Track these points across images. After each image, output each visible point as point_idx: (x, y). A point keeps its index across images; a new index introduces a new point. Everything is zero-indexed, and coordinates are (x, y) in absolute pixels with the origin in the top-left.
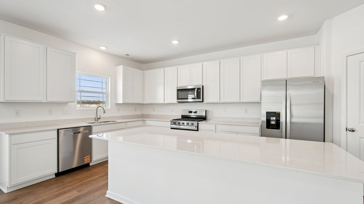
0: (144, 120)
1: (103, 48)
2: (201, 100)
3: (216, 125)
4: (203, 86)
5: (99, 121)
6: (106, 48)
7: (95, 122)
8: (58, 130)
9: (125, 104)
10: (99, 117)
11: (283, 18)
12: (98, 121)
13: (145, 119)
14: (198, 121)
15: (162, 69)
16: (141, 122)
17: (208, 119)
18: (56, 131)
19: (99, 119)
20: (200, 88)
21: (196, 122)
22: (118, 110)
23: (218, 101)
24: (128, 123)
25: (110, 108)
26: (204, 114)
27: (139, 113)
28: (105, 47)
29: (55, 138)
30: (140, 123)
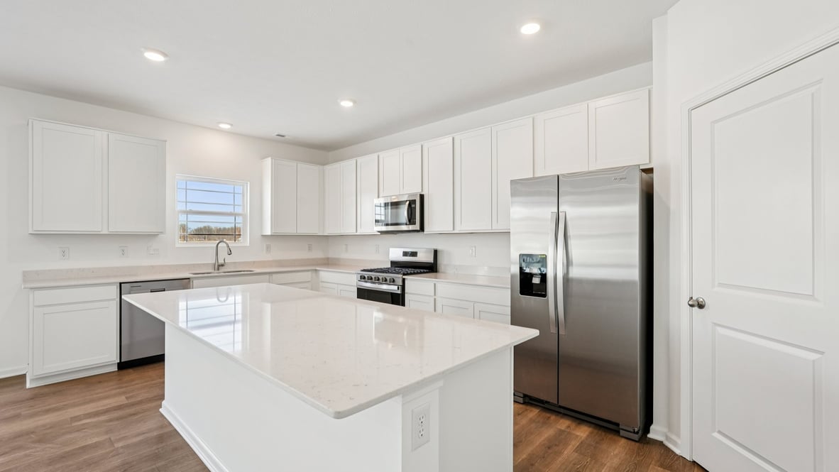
0: (316, 270)
1: (225, 126)
2: (417, 227)
3: (435, 284)
4: (422, 197)
5: (222, 269)
6: (232, 125)
7: (213, 271)
8: (121, 284)
9: (274, 237)
10: (221, 261)
11: (530, 29)
12: (218, 269)
13: (317, 268)
14: (404, 274)
15: (353, 162)
16: (309, 273)
17: (440, 271)
18: (115, 287)
19: (222, 265)
20: (415, 200)
21: (401, 276)
22: (268, 248)
23: (449, 229)
24: (274, 276)
25: (248, 245)
26: (431, 260)
27: (317, 254)
28: (228, 124)
29: (114, 299)
30: (307, 276)
